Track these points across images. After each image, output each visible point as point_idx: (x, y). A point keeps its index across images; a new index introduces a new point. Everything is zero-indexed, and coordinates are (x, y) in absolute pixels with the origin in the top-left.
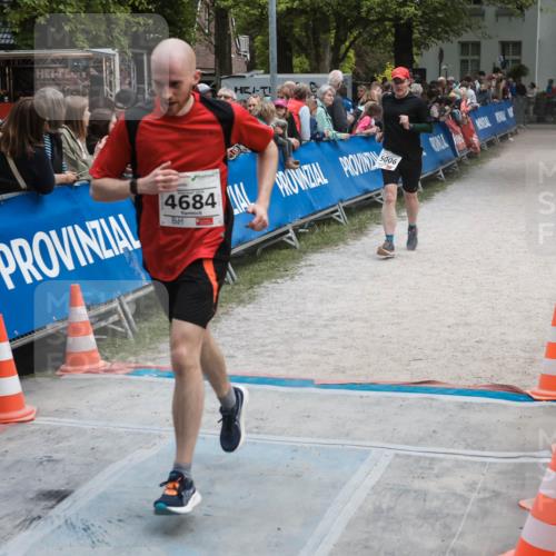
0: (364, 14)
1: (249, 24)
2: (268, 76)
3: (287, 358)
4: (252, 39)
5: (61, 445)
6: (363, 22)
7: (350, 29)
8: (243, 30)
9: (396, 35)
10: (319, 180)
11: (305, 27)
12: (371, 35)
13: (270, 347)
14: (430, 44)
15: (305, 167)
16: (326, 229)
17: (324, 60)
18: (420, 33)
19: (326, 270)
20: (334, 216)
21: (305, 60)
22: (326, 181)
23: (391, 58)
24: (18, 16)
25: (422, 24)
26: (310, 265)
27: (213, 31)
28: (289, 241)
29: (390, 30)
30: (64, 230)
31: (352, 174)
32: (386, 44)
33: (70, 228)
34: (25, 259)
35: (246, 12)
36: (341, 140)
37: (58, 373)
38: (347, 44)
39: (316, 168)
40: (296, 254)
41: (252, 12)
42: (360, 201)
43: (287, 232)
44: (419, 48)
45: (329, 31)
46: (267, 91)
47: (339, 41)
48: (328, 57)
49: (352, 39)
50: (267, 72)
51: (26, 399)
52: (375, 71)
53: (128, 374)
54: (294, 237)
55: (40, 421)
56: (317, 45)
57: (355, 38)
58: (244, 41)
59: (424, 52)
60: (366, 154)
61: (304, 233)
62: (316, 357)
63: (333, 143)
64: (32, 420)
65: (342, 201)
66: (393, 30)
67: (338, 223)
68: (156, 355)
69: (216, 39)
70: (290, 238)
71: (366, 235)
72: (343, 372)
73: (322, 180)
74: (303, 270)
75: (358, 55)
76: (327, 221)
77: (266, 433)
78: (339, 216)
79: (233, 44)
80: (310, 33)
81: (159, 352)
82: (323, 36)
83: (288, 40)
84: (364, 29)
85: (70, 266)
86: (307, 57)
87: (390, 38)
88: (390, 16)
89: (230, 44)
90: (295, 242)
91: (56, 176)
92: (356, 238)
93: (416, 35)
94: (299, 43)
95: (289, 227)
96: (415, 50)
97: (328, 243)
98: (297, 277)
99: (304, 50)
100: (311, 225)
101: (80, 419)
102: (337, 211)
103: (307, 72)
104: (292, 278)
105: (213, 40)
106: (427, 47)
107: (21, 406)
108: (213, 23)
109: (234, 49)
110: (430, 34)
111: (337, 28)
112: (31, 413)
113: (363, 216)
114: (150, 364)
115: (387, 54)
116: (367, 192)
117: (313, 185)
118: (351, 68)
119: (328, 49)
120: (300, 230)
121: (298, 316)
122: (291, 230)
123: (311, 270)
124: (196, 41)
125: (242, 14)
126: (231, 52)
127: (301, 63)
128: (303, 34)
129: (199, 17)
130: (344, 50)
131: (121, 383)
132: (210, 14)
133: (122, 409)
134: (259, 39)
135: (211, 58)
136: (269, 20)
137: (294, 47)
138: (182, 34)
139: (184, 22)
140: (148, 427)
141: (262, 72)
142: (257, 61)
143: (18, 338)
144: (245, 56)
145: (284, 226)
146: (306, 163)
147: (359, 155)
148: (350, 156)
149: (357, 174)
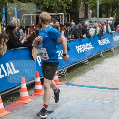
1: (92, 7)
2: (97, 19)
3: (101, 82)
6: (118, 6)
7: (115, 8)
8: (91, 9)
11: (105, 8)
13: (97, 80)
16: (109, 53)
19: (110, 62)
20: (111, 50)
22: (110, 42)
24: (42, 6)
26: (106, 61)
27: (84, 9)
35: (92, 5)
38: (114, 12)
40: (103, 59)
41: (93, 5)
42: (117, 47)
43: (101, 54)
45: (110, 8)
46: (96, 22)
47: (113, 11)
48: (110, 14)
53: (65, 85)
54: (102, 55)
56: (108, 12)
57: (116, 10)
62: (107, 82)
63: (111, 34)
65: (113, 47)
67: (112, 52)
68: (72, 81)
69: (85, 11)
70: (101, 55)
72: (114, 86)
73: (109, 42)
74: (104, 62)
75: (117, 14)
76: (110, 51)
79: (89, 12)
80: (106, 9)
81: (72, 80)
82: (109, 10)
84: (118, 8)
86: (105, 14)
90: (102, 56)
92: (117, 55)
94: (103, 11)
95: (101, 52)
97: (110, 56)
98: (103, 64)
100: (106, 52)
103: (105, 18)
104: (102, 64)
105: (84, 11)
108: (84, 7)
109: (89, 13)
111: (112, 8)
113: (118, 50)
114: (70, 83)
117: (107, 43)
118: (115, 17)
119: (110, 13)
120: (104, 53)
121: (103, 73)
122: (102, 53)
123: (106, 62)
124: (80, 11)
125: (91, 5)
126: (88, 13)
127: (104, 16)
128: (104, 9)
129: (81, 6)
130: (114, 13)
131: (64, 87)
132: (84, 5)
133: (64, 93)
134: (94, 11)
135: (84, 15)
136: (97, 6)
137: (103, 12)
138: (77, 10)
139: (78, 7)
140: (70, 97)
141: (95, 18)
142: (94, 15)
143: (42, 76)
144: (91, 14)
145: (100, 52)
146: (105, 38)
147: (117, 36)
148: (115, 37)
149: (117, 40)
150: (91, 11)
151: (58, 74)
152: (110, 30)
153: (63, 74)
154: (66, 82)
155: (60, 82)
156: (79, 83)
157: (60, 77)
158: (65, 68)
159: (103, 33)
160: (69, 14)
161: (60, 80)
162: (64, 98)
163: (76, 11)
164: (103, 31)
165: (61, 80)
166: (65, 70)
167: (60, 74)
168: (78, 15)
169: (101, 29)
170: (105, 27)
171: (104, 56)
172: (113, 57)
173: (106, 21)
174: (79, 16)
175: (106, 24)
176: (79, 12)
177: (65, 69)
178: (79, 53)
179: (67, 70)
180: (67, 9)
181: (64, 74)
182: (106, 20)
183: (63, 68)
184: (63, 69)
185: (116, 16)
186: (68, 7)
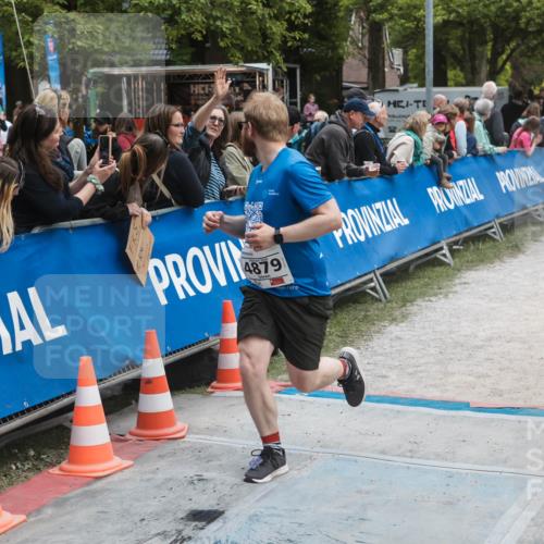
0: (523, 26)
1: (404, 37)
2: (424, 90)
3: (441, 379)
4: (405, 53)
5: (210, 463)
6: (522, 34)
7: (508, 41)
8: (397, 44)
10: (475, 196)
11: (461, 39)
12: (528, 47)
13: (423, 368)
15: (461, 182)
16: (481, 246)
17: (479, 73)
19: (481, 289)
20: (489, 232)
21: (460, 73)
22: (481, 197)
24: (175, 32)
26: (465, 283)
27: (366, 44)
28: (442, 258)
30: (217, 245)
31: (510, 189)
33: (223, 244)
34: (178, 275)
35: (402, 25)
36: (499, 154)
37: (209, 390)
38: (504, 57)
39: (471, 184)
40: (451, 271)
41: (407, 25)
43: (441, 248)
45: (486, 43)
46: (421, 104)
47: (496, 54)
48: (485, 69)
49: (509, 52)
51: (177, 415)
52: (532, 84)
53: (279, 392)
54: (448, 254)
55: (191, 438)
56: (473, 58)
57: (513, 51)
58: (397, 54)
60: (524, 169)
61: (459, 250)
62: (471, 379)
63: (488, 157)
64: (183, 437)
65: (498, 217)
67: (494, 240)
69: (370, 53)
70: (444, 255)
71: (524, 253)
72: (501, 396)
73: (477, 196)
74: (458, 288)
75: (514, 67)
76: (482, 237)
77: (420, 458)
78: (494, 233)
79: (387, 57)
80: (466, 47)
82: (479, 49)
83: (443, 53)
84: (523, 40)
85: (223, 282)
86: (462, 70)
89: (384, 57)
90: (449, 260)
92: (513, 255)
94: (454, 56)
95: (443, 244)
97: (483, 260)
98: (451, 295)
99: (459, 63)
100: (466, 241)
101: (231, 437)
102: (492, 227)
103: (462, 85)
104: (446, 296)
105: (366, 53)
107: (172, 424)
108: (367, 37)
109: (387, 63)
111: (495, 40)
112: (182, 430)
116: (524, 208)
117: (468, 201)
118: (507, 81)
119: (485, 62)
120: (455, 247)
121: (453, 336)
122: (445, 247)
123: (466, 288)
124: (349, 54)
125: (397, 27)
126: (384, 66)
127: (455, 76)
128: (459, 46)
129: (353, 30)
130: (500, 62)
132: (363, 28)
134: (413, 52)
135: (365, 72)
136: (426, 32)
137: (450, 60)
138: (335, 48)
139: (338, 36)
140: (299, 448)
141: (416, 85)
142: (410, 74)
143: (171, 354)
144: (399, 70)
145: (439, 242)
146: (462, 178)
147: (516, 170)
148: (507, 171)
149: (514, 189)
150: (396, 56)
152: (484, 143)
154: (281, 380)
159: (451, 156)
160: (295, 70)
163: (330, 54)
164: (454, 145)
168: (339, 72)
169: (442, 137)
170: (460, 127)
171: (457, 260)
172: (497, 263)
173: (466, 102)
174: (344, 79)
175: (467, 114)
176: (341, 60)
178: (341, 245)
180: (289, 44)
182: (467, 97)
185: (513, 76)
186: (292, 35)
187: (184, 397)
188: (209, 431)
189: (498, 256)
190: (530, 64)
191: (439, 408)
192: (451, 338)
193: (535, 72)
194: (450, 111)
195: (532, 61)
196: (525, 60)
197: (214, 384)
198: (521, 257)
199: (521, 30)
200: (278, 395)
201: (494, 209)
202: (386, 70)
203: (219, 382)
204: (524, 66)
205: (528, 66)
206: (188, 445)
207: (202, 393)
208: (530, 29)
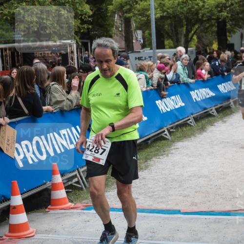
0: (200, 17)
1: (141, 25)
4: (143, 32)
6: (200, 21)
7: (194, 25)
8: (139, 28)
9: (218, 27)
11: (171, 25)
12: (205, 27)
13: (157, 193)
14: (236, 30)
15: (173, 97)
16: (184, 129)
17: (180, 42)
18: (230, 25)
19: (185, 151)
20: (188, 122)
21: (171, 42)
22: (183, 104)
23: (215, 38)
25: (231, 20)
26: (177, 148)
27: (123, 29)
28: (165, 136)
29: (215, 25)
31: (197, 100)
32: (213, 32)
35: (140, 19)
37: (47, 210)
38: (193, 32)
39: (178, 98)
40: (169, 143)
41: (142, 19)
42: (202, 114)
43: (164, 131)
44: (230, 33)
45: (183, 26)
46: (152, 58)
47: (188, 31)
48: (183, 40)
49: (195, 30)
50: (151, 49)
51: (30, 225)
52: (207, 46)
53: (83, 209)
54: (168, 134)
55: (38, 236)
56: (177, 34)
57: (197, 29)
59: (233, 35)
60: (204, 89)
61: (173, 132)
62: (181, 198)
63: (187, 84)
64: (33, 236)
65: (192, 114)
66: (216, 24)
67: (191, 126)
69: (125, 33)
70: (166, 135)
71: (206, 131)
72: (196, 206)
73: (181, 104)
74: (173, 151)
75: (198, 38)
76: (185, 124)
77: (156, 240)
78: (191, 122)
79: (134, 35)
80: (173, 28)
82: (180, 29)
83: (162, 32)
84: (201, 24)
86: (172, 40)
87: (215, 29)
88: (215, 18)
89: (132, 36)
90: (168, 137)
91: (44, 108)
92: (200, 133)
93: (228, 26)
94: (167, 33)
95: (165, 129)
96: (228, 34)
97: (185, 136)
98: (170, 155)
99: (170, 37)
100: (177, 127)
101: (58, 235)
102: (189, 119)
103: (172, 48)
104: (167, 155)
106: (234, 32)
107: (28, 229)
108: (123, 25)
109: (134, 38)
110: (235, 25)
111: (187, 25)
112: (33, 232)
113: (203, 122)
115: (213, 37)
116: (205, 109)
117: (177, 107)
118: (195, 45)
119: (183, 36)
120: (171, 130)
121: (171, 176)
122: (166, 131)
123: (177, 151)
124: (115, 34)
125: (138, 20)
126: (132, 39)
127: (169, 43)
128: (169, 28)
129: (116, 22)
130: (190, 36)
131: (79, 214)
132: (121, 21)
133: (80, 229)
134: (147, 32)
135: (123, 43)
136: (152, 22)
137: (166, 36)
138: (108, 31)
139: (109, 25)
140: (94, 238)
141: (149, 49)
142: (147, 43)
143: (26, 192)
144: (140, 41)
145: (162, 128)
146: (173, 95)
147: (200, 90)
148: (196, 91)
149: (200, 100)
150: (139, 34)
151: (66, 185)
153: (78, 182)
154: (84, 203)
155: (70, 204)
156: (116, 204)
157: (70, 190)
158: (81, 170)
160: (87, 43)
161: (69, 199)
162: (79, 240)
165: (72, 197)
166: (82, 174)
167: (70, 183)
171: (172, 137)
172: (193, 138)
177: (83, 172)
179: (86, 173)
180: (82, 31)
181: (80, 184)
183: (78, 169)
184: (76, 173)
185: (198, 42)
186: (83, 26)
187: (33, 215)
188: (47, 232)
189: (193, 134)
190: (206, 36)
191: (165, 214)
192: (170, 177)
193: (209, 40)
194: (166, 62)
195: (207, 34)
196: (204, 34)
197: (49, 207)
198: (205, 134)
199: (200, 20)
200: (82, 211)
201: (190, 110)
202: (134, 41)
203: (52, 206)
204: (203, 37)
205: (205, 37)
206: (36, 240)
207: (43, 212)
208: (204, 19)
